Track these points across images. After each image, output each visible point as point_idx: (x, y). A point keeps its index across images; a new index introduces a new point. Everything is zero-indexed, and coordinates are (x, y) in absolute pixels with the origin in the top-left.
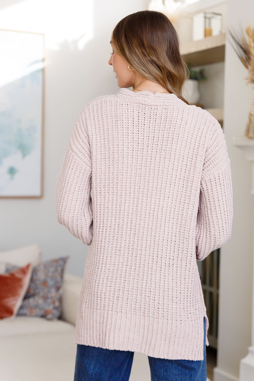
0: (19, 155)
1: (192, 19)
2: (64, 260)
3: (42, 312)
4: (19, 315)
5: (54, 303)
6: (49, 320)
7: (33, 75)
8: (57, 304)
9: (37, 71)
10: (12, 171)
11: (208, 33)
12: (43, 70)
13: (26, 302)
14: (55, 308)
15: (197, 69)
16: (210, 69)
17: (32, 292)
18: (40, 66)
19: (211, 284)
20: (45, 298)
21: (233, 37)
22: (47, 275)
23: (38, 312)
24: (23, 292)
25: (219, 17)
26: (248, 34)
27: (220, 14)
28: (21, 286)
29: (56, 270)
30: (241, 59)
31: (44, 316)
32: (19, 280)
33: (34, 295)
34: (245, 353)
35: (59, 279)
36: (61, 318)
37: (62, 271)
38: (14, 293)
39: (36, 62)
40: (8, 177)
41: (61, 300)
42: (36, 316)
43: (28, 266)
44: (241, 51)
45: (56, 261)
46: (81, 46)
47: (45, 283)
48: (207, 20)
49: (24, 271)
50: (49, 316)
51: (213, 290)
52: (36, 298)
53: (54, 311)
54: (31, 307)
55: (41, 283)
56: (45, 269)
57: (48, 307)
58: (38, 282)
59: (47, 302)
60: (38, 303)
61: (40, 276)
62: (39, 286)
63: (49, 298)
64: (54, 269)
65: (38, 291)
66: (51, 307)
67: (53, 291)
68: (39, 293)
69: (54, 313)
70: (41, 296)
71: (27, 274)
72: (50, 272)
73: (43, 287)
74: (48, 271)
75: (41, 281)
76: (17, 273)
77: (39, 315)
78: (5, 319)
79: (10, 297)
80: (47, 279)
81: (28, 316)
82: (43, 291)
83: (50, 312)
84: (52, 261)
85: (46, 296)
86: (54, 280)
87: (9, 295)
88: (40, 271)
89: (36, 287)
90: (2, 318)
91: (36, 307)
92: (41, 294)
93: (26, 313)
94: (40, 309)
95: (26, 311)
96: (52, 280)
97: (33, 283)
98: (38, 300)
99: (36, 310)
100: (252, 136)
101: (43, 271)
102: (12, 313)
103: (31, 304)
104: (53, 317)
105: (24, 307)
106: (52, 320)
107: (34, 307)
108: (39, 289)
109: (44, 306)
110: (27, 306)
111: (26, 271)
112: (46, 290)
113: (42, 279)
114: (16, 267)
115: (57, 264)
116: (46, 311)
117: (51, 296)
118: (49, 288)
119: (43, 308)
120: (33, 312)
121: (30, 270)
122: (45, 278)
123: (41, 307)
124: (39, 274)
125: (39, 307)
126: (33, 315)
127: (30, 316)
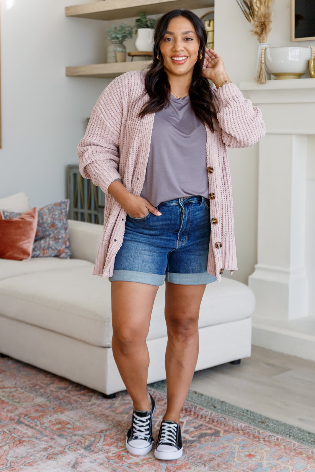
2: (66, 203)
3: (56, 252)
5: (65, 243)
6: (62, 258)
8: (68, 244)
14: (67, 248)
17: (41, 234)
20: (56, 239)
22: (54, 218)
24: (33, 235)
29: (61, 213)
30: (244, 12)
31: (57, 256)
32: (30, 223)
33: (43, 238)
36: (73, 256)
37: (66, 214)
38: (25, 234)
41: (70, 240)
42: (50, 256)
43: (34, 210)
44: (245, 6)
45: (60, 204)
47: (53, 225)
49: (31, 215)
50: (63, 255)
52: (48, 239)
53: (67, 251)
54: (43, 248)
55: (48, 225)
56: (50, 213)
57: (60, 247)
58: (46, 225)
59: (59, 242)
60: (49, 244)
61: (47, 219)
62: (48, 228)
63: (60, 239)
64: (59, 212)
65: (47, 233)
66: (64, 247)
67: (63, 232)
68: (50, 235)
69: (67, 253)
70: (52, 238)
71: (35, 217)
72: (56, 215)
73: (52, 229)
74: (53, 214)
75: (48, 224)
76: (26, 217)
77: (53, 255)
78: (24, 261)
79: (25, 240)
80: (54, 221)
81: (40, 257)
82: (54, 232)
83: (64, 252)
84: (56, 205)
85: (57, 237)
86: (62, 222)
87: (24, 238)
88: (45, 215)
89: (44, 230)
90: (21, 260)
91: (48, 248)
92: (52, 235)
93: (39, 254)
94: (53, 250)
95: (38, 253)
96: (60, 222)
97: (41, 226)
98: (49, 241)
99: (49, 250)
100: (264, 82)
101: (49, 214)
102: (29, 255)
103: (42, 246)
104: (66, 256)
105: (36, 249)
106: (66, 258)
107: (46, 248)
108: (48, 231)
109: (56, 246)
110: (39, 248)
111: (33, 214)
112: (56, 232)
113: (49, 222)
114: (13, 213)
115: (61, 207)
116: (59, 251)
117: (62, 237)
118: (58, 230)
119: (56, 249)
120: (47, 253)
121: (37, 214)
122: (52, 220)
123: (53, 248)
124: (45, 217)
125: (52, 248)
126: (47, 255)
127: (44, 257)
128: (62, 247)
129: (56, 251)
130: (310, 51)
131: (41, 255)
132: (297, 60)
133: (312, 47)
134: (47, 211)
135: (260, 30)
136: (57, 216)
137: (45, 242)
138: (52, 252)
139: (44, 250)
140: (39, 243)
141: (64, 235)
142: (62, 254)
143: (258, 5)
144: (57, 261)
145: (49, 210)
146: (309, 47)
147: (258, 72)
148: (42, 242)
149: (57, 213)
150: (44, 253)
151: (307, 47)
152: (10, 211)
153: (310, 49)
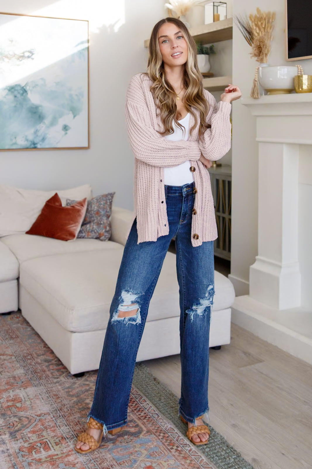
0: (71, 115)
1: (204, 7)
2: (112, 195)
4: (78, 238)
5: (105, 228)
6: (102, 240)
7: (80, 53)
8: (108, 228)
9: (83, 50)
10: (66, 128)
11: (216, 18)
12: (88, 48)
13: (84, 227)
14: (106, 231)
15: (208, 46)
16: (218, 45)
17: (88, 220)
18: (86, 45)
19: (224, 212)
20: (99, 224)
21: (240, 22)
22: (99, 207)
23: (93, 235)
24: (81, 221)
25: (225, 5)
26: (251, 19)
27: (226, 3)
28: (80, 216)
29: (106, 203)
30: (246, 38)
31: (97, 238)
32: (79, 211)
33: (90, 222)
34: (254, 261)
35: (108, 209)
36: (111, 239)
37: (111, 203)
38: (74, 220)
39: (82, 43)
40: (63, 132)
41: (110, 225)
42: (92, 238)
43: (85, 200)
44: (246, 32)
45: (106, 196)
46: (116, 29)
47: (98, 213)
48: (215, 7)
49: (81, 204)
50: (102, 238)
51: (226, 215)
52: (92, 224)
53: (106, 234)
54: (88, 231)
55: (95, 213)
56: (97, 202)
57: (101, 231)
58: (92, 212)
59: (100, 227)
60: (93, 228)
61: (94, 208)
62: (94, 215)
63: (101, 224)
64: (105, 202)
65: (93, 219)
66: (104, 231)
67: (105, 218)
68: (94, 220)
69: (106, 236)
70: (96, 223)
71: (84, 206)
72: (101, 204)
73: (96, 215)
74: (100, 203)
75: (95, 211)
76: (76, 205)
77: (95, 237)
78: (69, 241)
79: (72, 224)
80: (99, 210)
81: (86, 238)
82: (97, 219)
83: (103, 235)
84: (103, 196)
85: (99, 222)
86: (105, 210)
87: (72, 222)
88: (94, 204)
89: (91, 216)
90: (66, 240)
91: (92, 231)
92: (96, 221)
93: (85, 236)
94: (95, 233)
95: (84, 234)
96: (104, 210)
97: (89, 213)
98: (93, 225)
99: (92, 233)
100: (257, 97)
101: (96, 204)
102: (74, 236)
103: (88, 229)
104: (105, 238)
105: (83, 232)
106: (105, 240)
107: (90, 231)
108: (93, 217)
109: (98, 230)
110: (85, 231)
111: (83, 203)
112: (99, 218)
113: (95, 210)
114: (74, 201)
115: (107, 198)
116: (100, 234)
117: (104, 222)
118: (101, 217)
119: (98, 232)
120: (90, 235)
121: (86, 203)
122: (98, 209)
123: (96, 231)
124: (93, 206)
125: (94, 231)
126: (90, 237)
127: (87, 238)
128: (102, 230)
129: (97, 234)
130: (297, 69)
131: (86, 237)
132: (286, 77)
133: (299, 66)
134: (96, 201)
135: (257, 52)
136: (102, 206)
137: (90, 226)
138: (94, 234)
139: (88, 232)
140: (86, 227)
141: (105, 221)
142: (102, 236)
143: (258, 31)
144: (97, 242)
145: (97, 200)
146: (296, 66)
147: (252, 88)
148: (88, 226)
149: (102, 203)
150: (88, 235)
151: (295, 66)
152: (72, 199)
153: (297, 68)
